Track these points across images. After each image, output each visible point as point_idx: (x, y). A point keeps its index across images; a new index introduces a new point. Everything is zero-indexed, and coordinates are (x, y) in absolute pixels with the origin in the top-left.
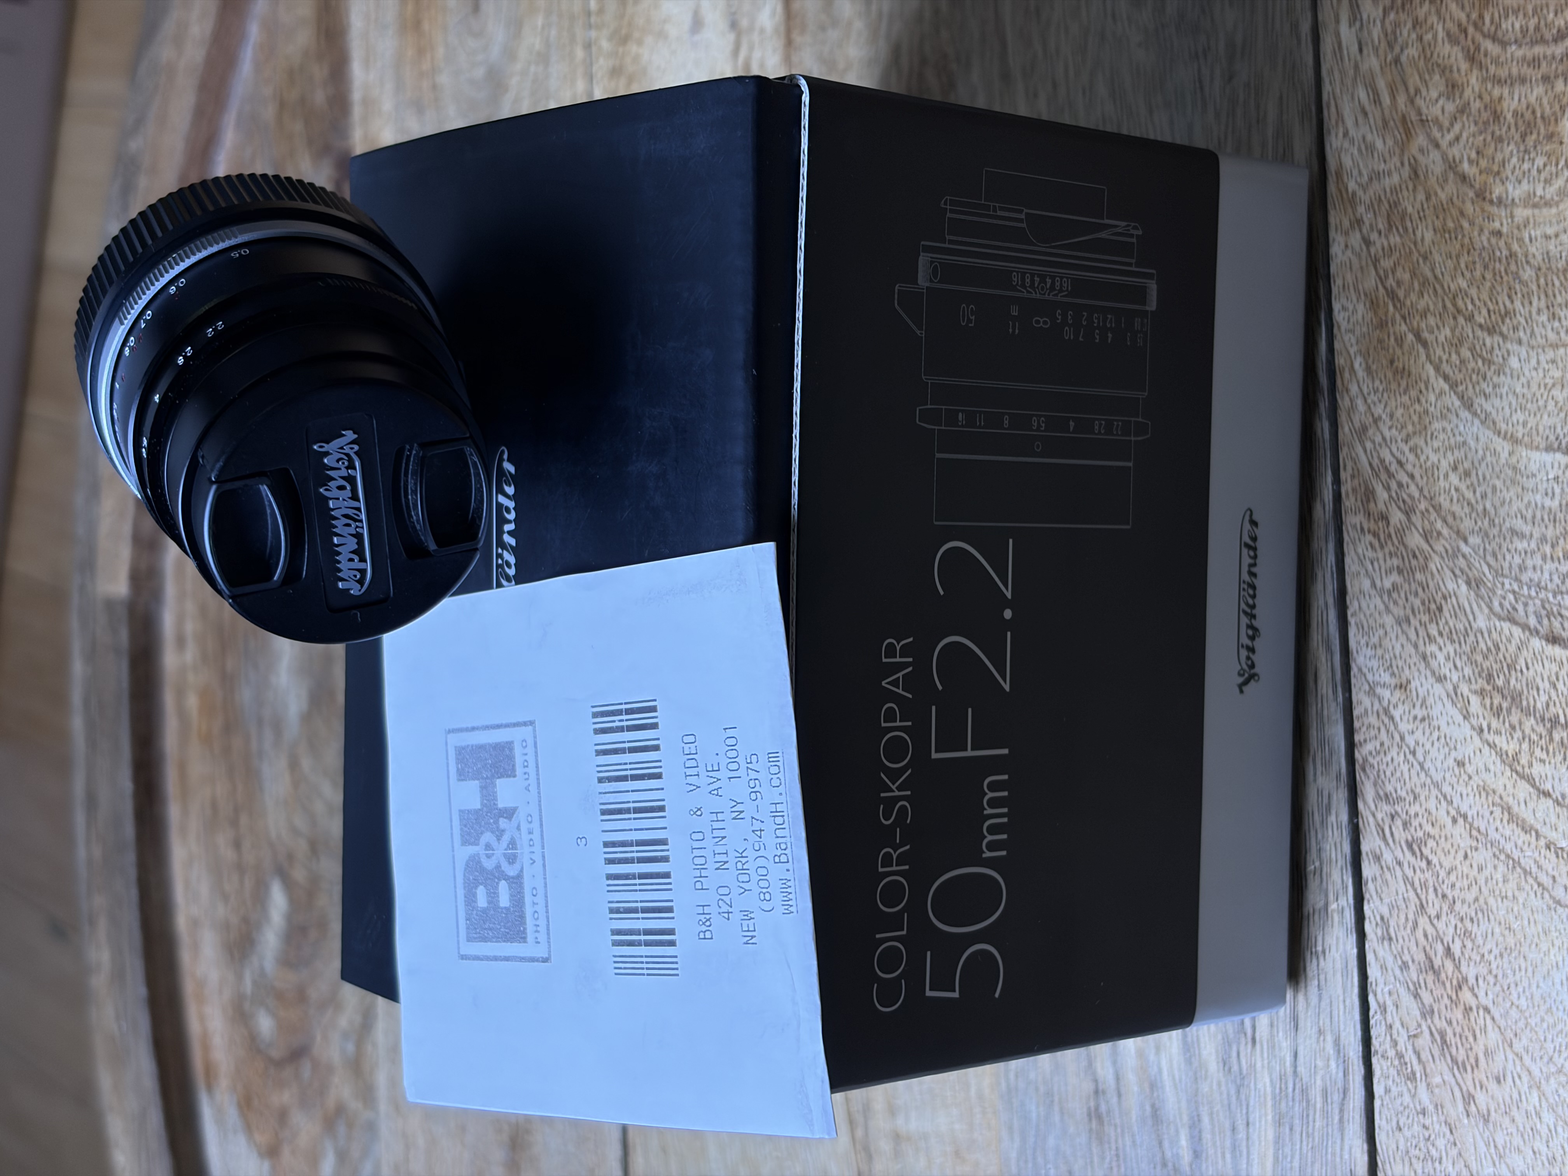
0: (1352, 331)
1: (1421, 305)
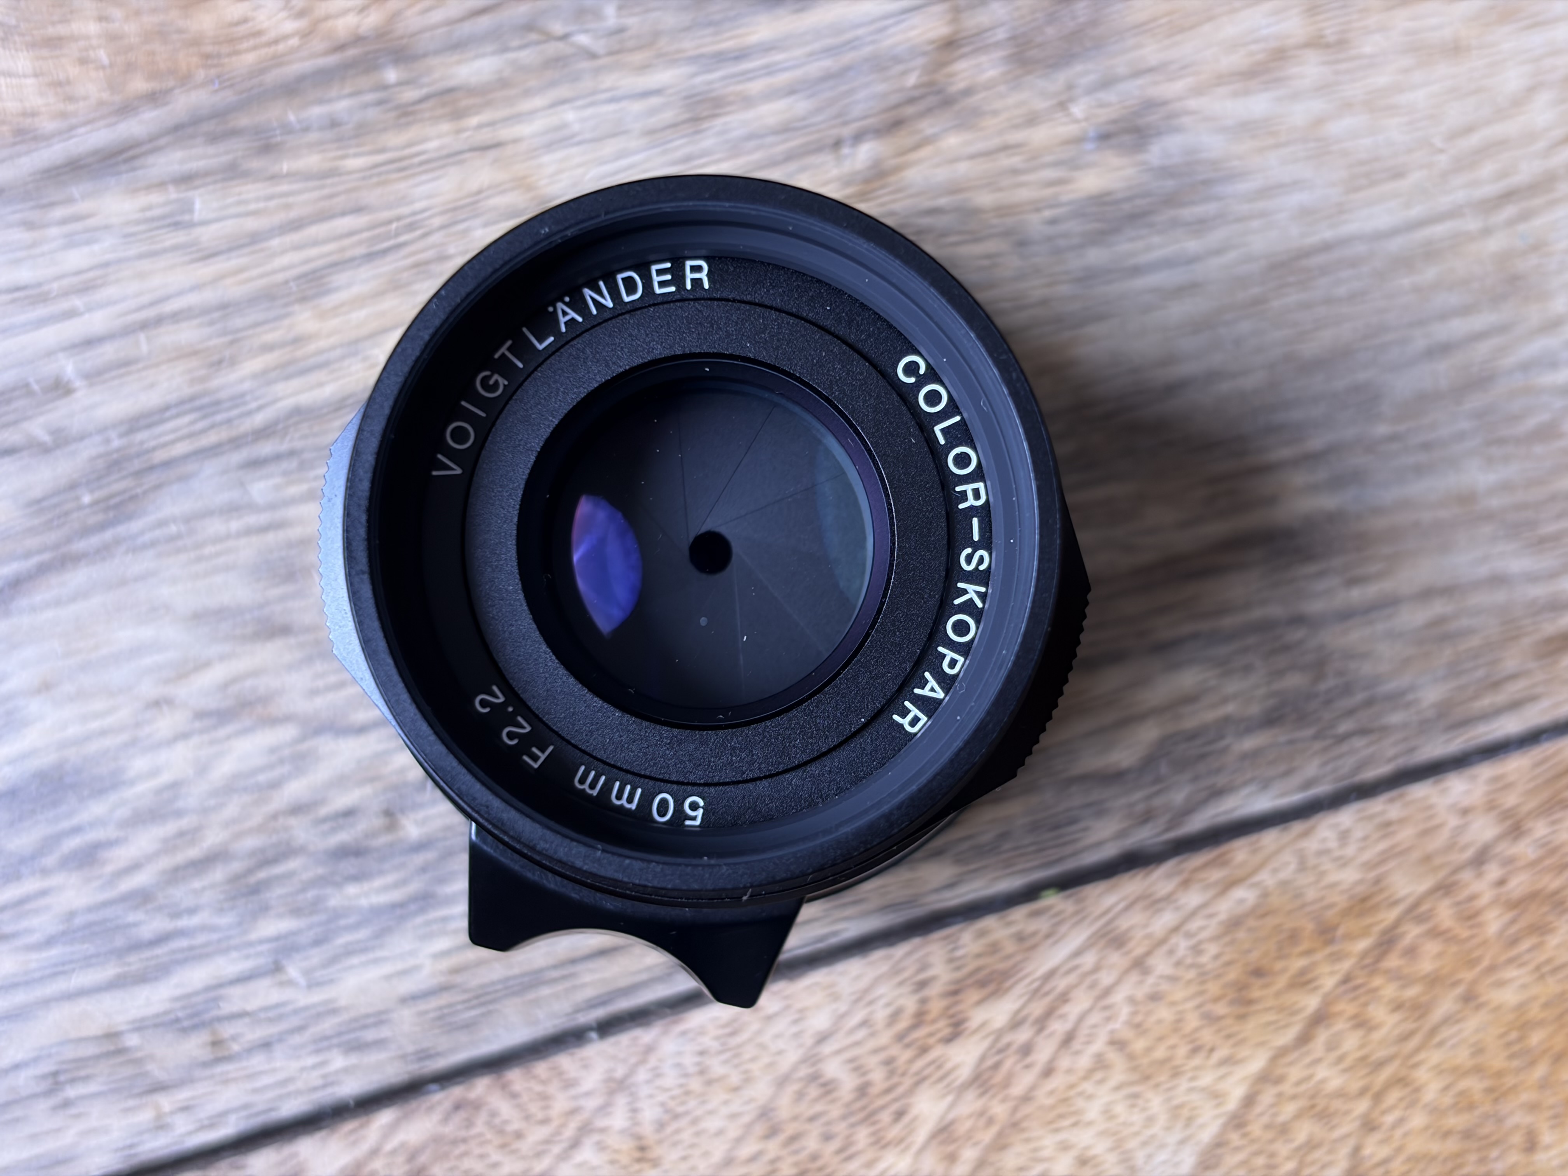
0: (1302, 867)
1: (1379, 1012)
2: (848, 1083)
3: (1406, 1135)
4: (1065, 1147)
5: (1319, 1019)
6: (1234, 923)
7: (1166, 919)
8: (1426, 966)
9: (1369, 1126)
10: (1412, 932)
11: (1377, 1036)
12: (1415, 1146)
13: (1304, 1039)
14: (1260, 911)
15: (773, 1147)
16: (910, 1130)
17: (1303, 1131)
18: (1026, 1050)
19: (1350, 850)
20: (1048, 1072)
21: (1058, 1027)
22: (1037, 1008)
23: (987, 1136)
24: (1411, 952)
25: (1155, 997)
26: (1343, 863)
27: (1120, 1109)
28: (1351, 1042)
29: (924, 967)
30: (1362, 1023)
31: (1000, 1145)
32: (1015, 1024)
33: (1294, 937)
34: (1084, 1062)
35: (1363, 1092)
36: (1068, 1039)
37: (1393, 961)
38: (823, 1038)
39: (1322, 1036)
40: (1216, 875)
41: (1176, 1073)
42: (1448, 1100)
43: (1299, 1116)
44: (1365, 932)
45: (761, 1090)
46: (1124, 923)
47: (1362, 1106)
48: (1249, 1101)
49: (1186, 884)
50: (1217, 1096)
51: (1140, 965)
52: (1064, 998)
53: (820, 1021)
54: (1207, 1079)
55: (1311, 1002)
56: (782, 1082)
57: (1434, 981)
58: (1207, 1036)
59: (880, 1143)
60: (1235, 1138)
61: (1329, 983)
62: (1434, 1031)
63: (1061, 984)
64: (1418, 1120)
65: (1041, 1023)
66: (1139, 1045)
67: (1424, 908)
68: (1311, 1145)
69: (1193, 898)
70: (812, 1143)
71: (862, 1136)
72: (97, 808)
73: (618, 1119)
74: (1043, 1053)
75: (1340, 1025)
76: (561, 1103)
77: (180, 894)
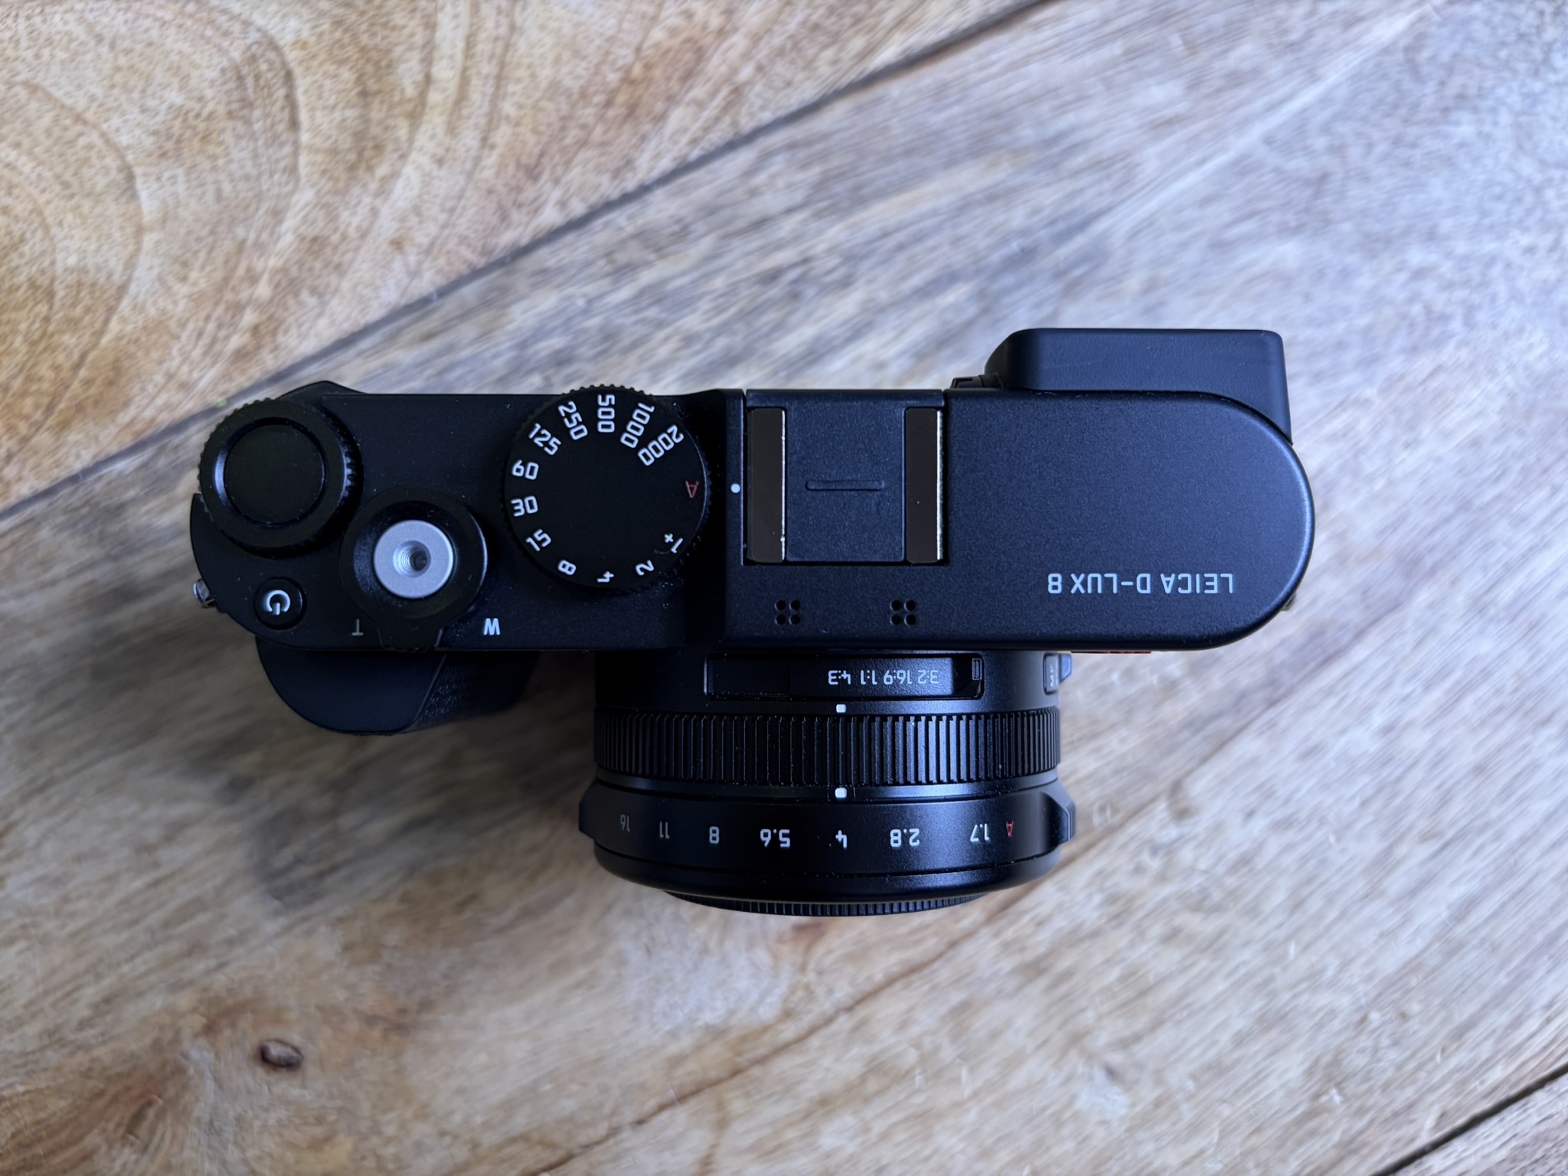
2: (305, 295)
3: (28, 318)
4: (195, 284)
5: (77, 366)
6: (126, 404)
7: (160, 401)
8: (29, 402)
9: (47, 320)
10: (38, 415)
11: (48, 363)
12: (23, 313)
13: (83, 356)
14: (114, 413)
15: (336, 259)
16: (270, 280)
17: (78, 311)
18: (220, 326)
19: (74, 451)
20: (208, 318)
21: (206, 339)
22: (218, 347)
23: (233, 282)
24: (37, 407)
25: (160, 362)
26: (77, 443)
27: (170, 307)
28: (61, 358)
29: (276, 357)
30: (56, 368)
31: (226, 280)
32: (227, 337)
33: (96, 403)
34: (191, 326)
35: (52, 335)
36: (200, 335)
37: (45, 401)
38: (320, 315)
39: (76, 357)
40: (139, 427)
41: (145, 328)
42: (9, 339)
43: (82, 319)
44: (61, 412)
45: (346, 285)
46: (180, 396)
47: (51, 328)
48: (106, 322)
49: (153, 420)
50: (123, 320)
51: (170, 376)
52: (205, 354)
53: (323, 323)
54: (130, 328)
55: (83, 373)
56: (336, 291)
57: (23, 394)
58: (132, 348)
59: (284, 270)
60: (112, 302)
61: (76, 384)
62: (21, 371)
63: (208, 361)
64: (23, 326)
65: (214, 340)
66: (165, 338)
67: (33, 429)
68: (74, 305)
69: (148, 414)
70: (318, 265)
71: (294, 271)
72: (691, 363)
73: (412, 259)
74: (211, 326)
75: (67, 365)
76: (442, 262)
77: (641, 330)
